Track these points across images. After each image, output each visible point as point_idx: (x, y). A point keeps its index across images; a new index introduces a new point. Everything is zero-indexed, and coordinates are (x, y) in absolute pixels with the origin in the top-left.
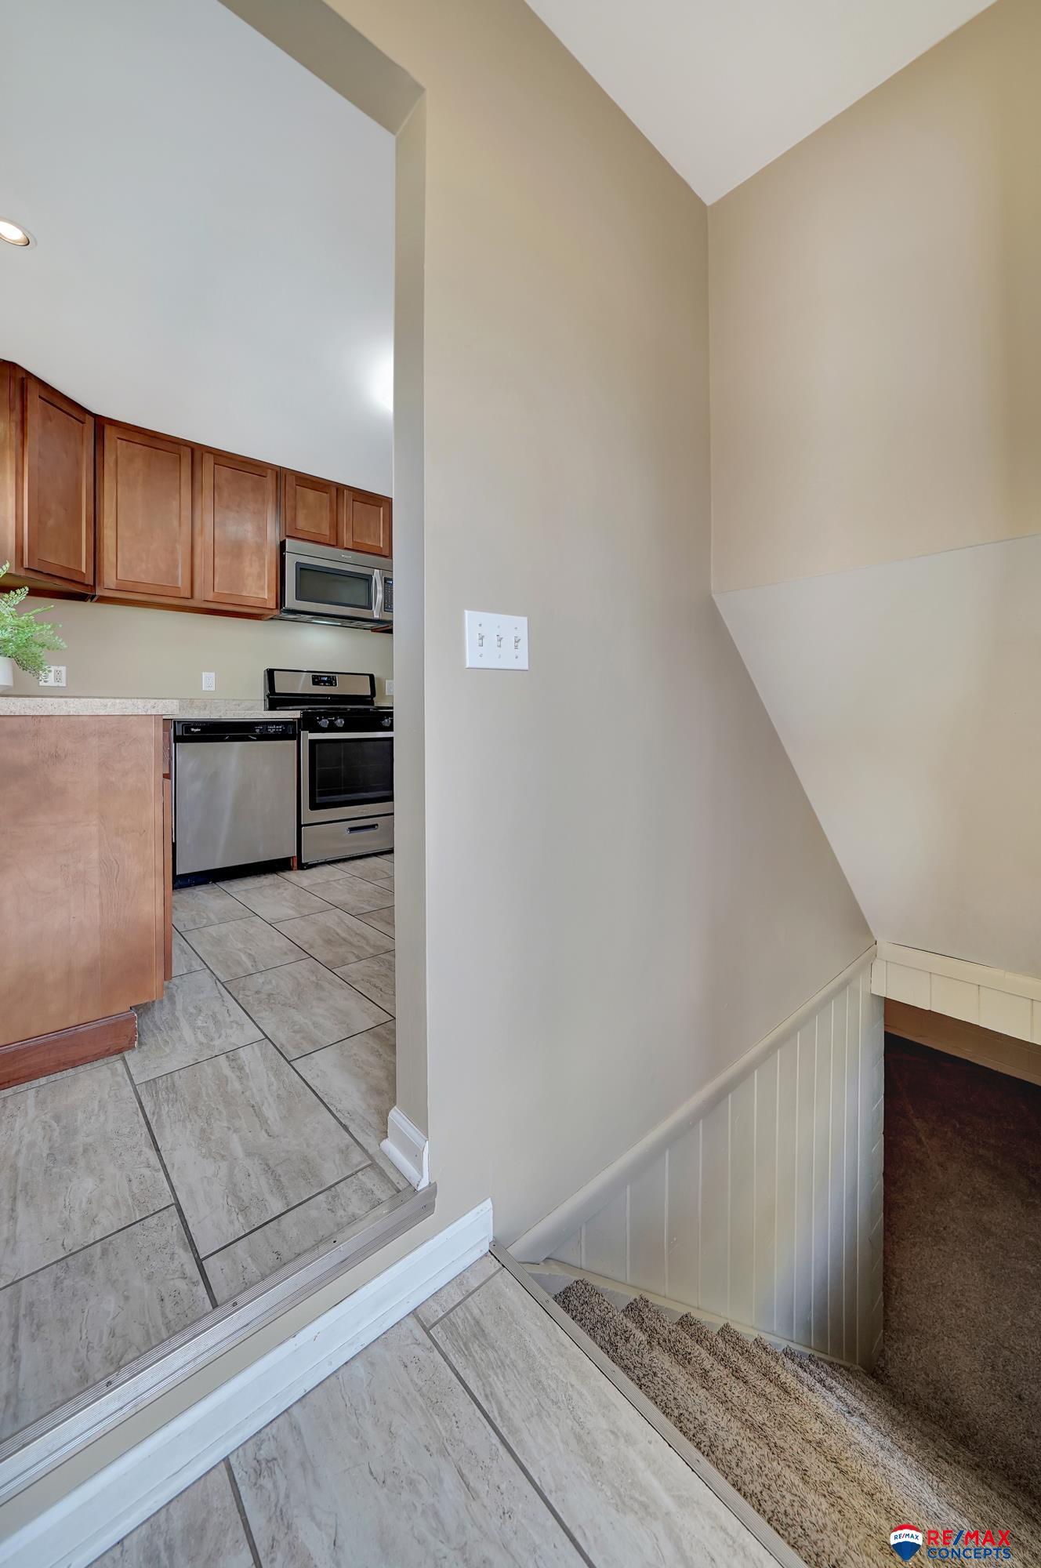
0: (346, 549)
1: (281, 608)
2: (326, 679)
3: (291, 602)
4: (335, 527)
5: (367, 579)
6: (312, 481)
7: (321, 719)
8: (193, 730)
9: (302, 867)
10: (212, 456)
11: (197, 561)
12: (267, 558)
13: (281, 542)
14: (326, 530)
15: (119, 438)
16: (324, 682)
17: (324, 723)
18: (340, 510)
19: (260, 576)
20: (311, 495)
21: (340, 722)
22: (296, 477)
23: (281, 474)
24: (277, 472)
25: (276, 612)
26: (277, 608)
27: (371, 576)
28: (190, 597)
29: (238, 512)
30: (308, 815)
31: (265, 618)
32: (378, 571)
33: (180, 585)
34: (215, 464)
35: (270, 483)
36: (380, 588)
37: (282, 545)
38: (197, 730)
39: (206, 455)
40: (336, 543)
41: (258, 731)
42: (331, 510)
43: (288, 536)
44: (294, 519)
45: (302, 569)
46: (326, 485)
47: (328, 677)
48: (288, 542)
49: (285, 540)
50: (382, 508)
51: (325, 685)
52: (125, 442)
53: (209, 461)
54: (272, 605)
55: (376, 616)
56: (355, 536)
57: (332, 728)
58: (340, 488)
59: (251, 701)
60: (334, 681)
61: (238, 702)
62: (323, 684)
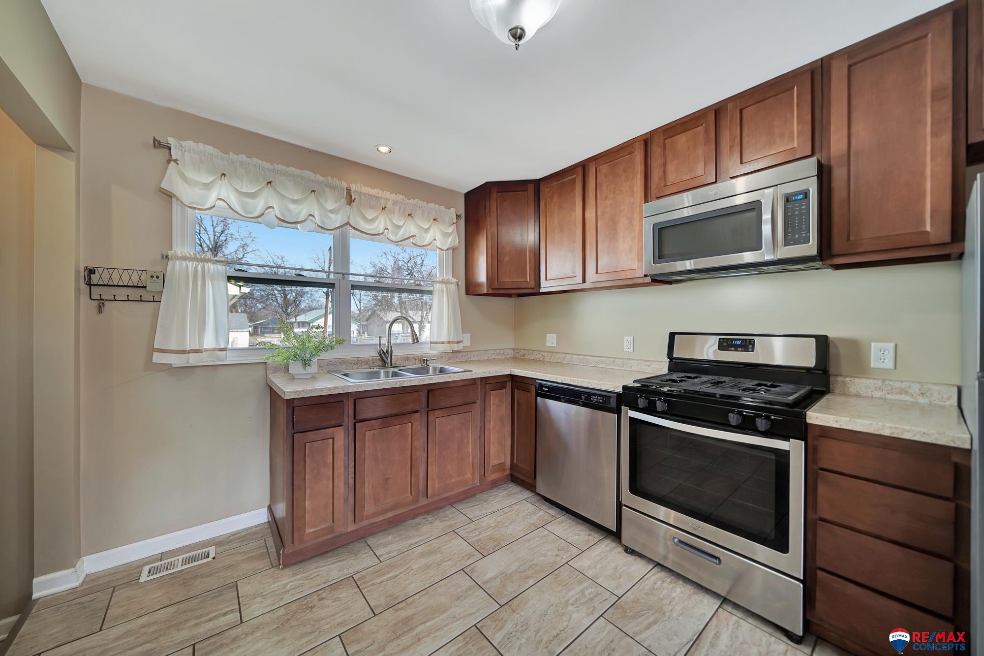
0: (730, 179)
2: (739, 342)
3: (649, 267)
4: (714, 158)
5: (753, 208)
6: (682, 124)
7: (641, 397)
10: (594, 163)
11: (588, 252)
12: (636, 229)
14: (701, 170)
15: (546, 188)
16: (737, 347)
17: (642, 403)
18: (722, 133)
19: (632, 249)
20: (683, 140)
21: (661, 406)
23: (650, 140)
24: (645, 141)
25: (648, 279)
27: (759, 202)
28: (582, 282)
30: (628, 497)
32: (772, 189)
33: (576, 274)
34: (610, 163)
35: (638, 155)
38: (546, 389)
39: (591, 165)
40: (715, 178)
41: (583, 398)
42: (707, 142)
44: (664, 176)
45: (660, 229)
46: (700, 116)
47: (744, 341)
50: (796, 89)
51: (736, 351)
53: (592, 168)
54: (641, 273)
55: (768, 257)
56: (745, 155)
59: (659, 363)
60: (750, 346)
61: (648, 363)
62: (733, 349)
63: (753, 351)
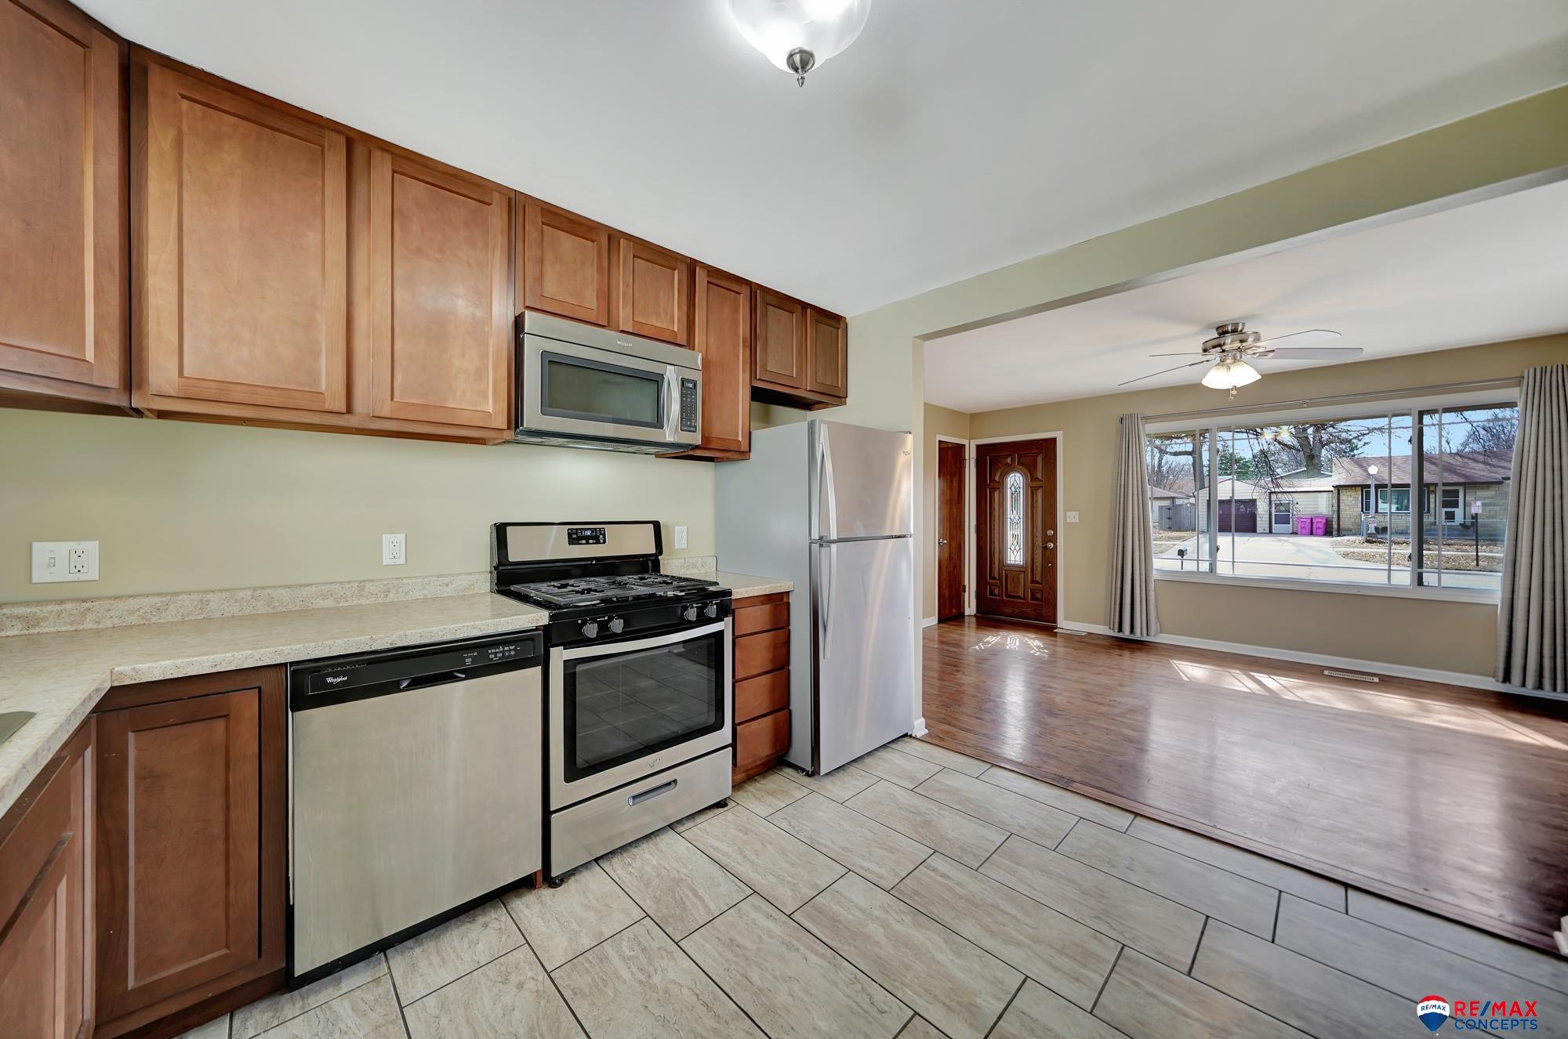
0: (622, 331)
1: (517, 427)
2: (589, 533)
3: (533, 416)
4: (606, 296)
5: (656, 380)
6: (570, 221)
7: (585, 623)
8: (330, 680)
9: (552, 882)
10: (388, 157)
11: (360, 345)
12: (491, 342)
13: (516, 317)
14: (591, 302)
15: (183, 97)
16: (587, 538)
17: (591, 630)
18: (614, 269)
19: (479, 374)
20: (567, 243)
21: (617, 625)
22: (543, 209)
23: (517, 204)
24: (510, 200)
25: (509, 435)
26: (509, 428)
27: (662, 376)
28: (343, 409)
29: (439, 261)
30: (562, 791)
31: (491, 443)
32: (672, 367)
33: (323, 387)
34: (394, 172)
35: (497, 218)
36: (676, 394)
37: (519, 323)
38: (339, 680)
39: (377, 154)
40: (607, 322)
41: (468, 660)
42: (600, 269)
43: (528, 308)
44: (540, 279)
45: (551, 362)
46: (592, 228)
47: (594, 530)
48: (529, 316)
49: (523, 313)
50: (676, 272)
51: (587, 543)
52: (198, 106)
53: (382, 168)
54: (501, 421)
55: (669, 439)
56: (636, 313)
57: (605, 637)
58: (614, 236)
59: (468, 576)
60: (601, 536)
61: (446, 580)
62: (584, 542)
63: (604, 542)
